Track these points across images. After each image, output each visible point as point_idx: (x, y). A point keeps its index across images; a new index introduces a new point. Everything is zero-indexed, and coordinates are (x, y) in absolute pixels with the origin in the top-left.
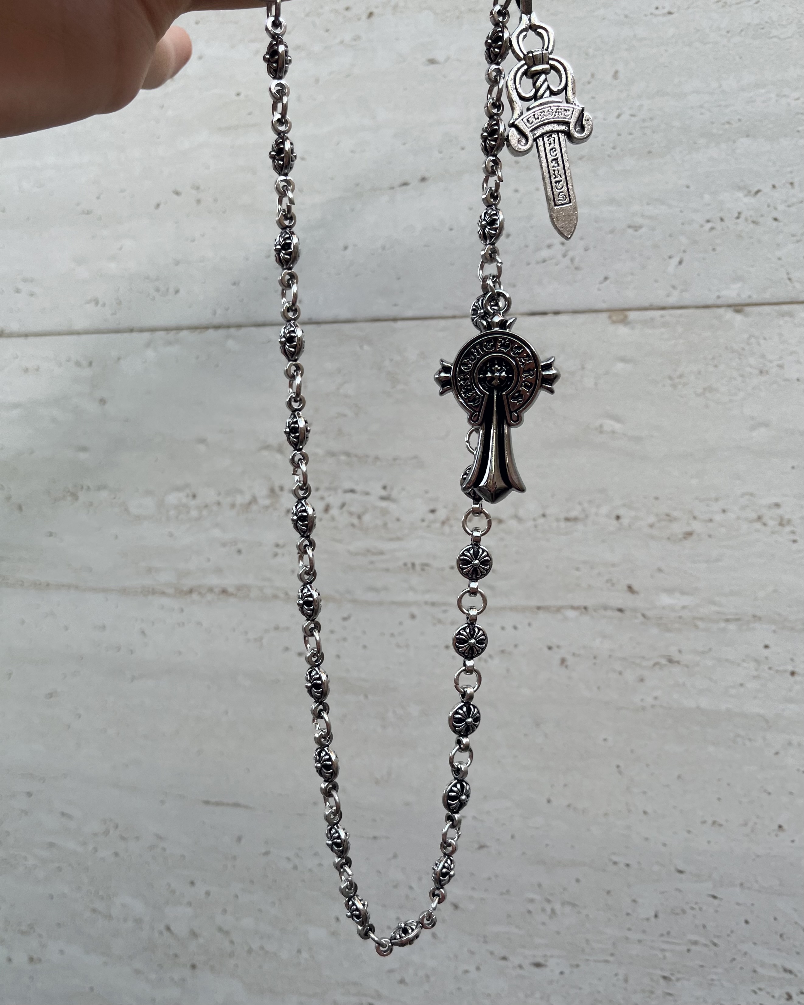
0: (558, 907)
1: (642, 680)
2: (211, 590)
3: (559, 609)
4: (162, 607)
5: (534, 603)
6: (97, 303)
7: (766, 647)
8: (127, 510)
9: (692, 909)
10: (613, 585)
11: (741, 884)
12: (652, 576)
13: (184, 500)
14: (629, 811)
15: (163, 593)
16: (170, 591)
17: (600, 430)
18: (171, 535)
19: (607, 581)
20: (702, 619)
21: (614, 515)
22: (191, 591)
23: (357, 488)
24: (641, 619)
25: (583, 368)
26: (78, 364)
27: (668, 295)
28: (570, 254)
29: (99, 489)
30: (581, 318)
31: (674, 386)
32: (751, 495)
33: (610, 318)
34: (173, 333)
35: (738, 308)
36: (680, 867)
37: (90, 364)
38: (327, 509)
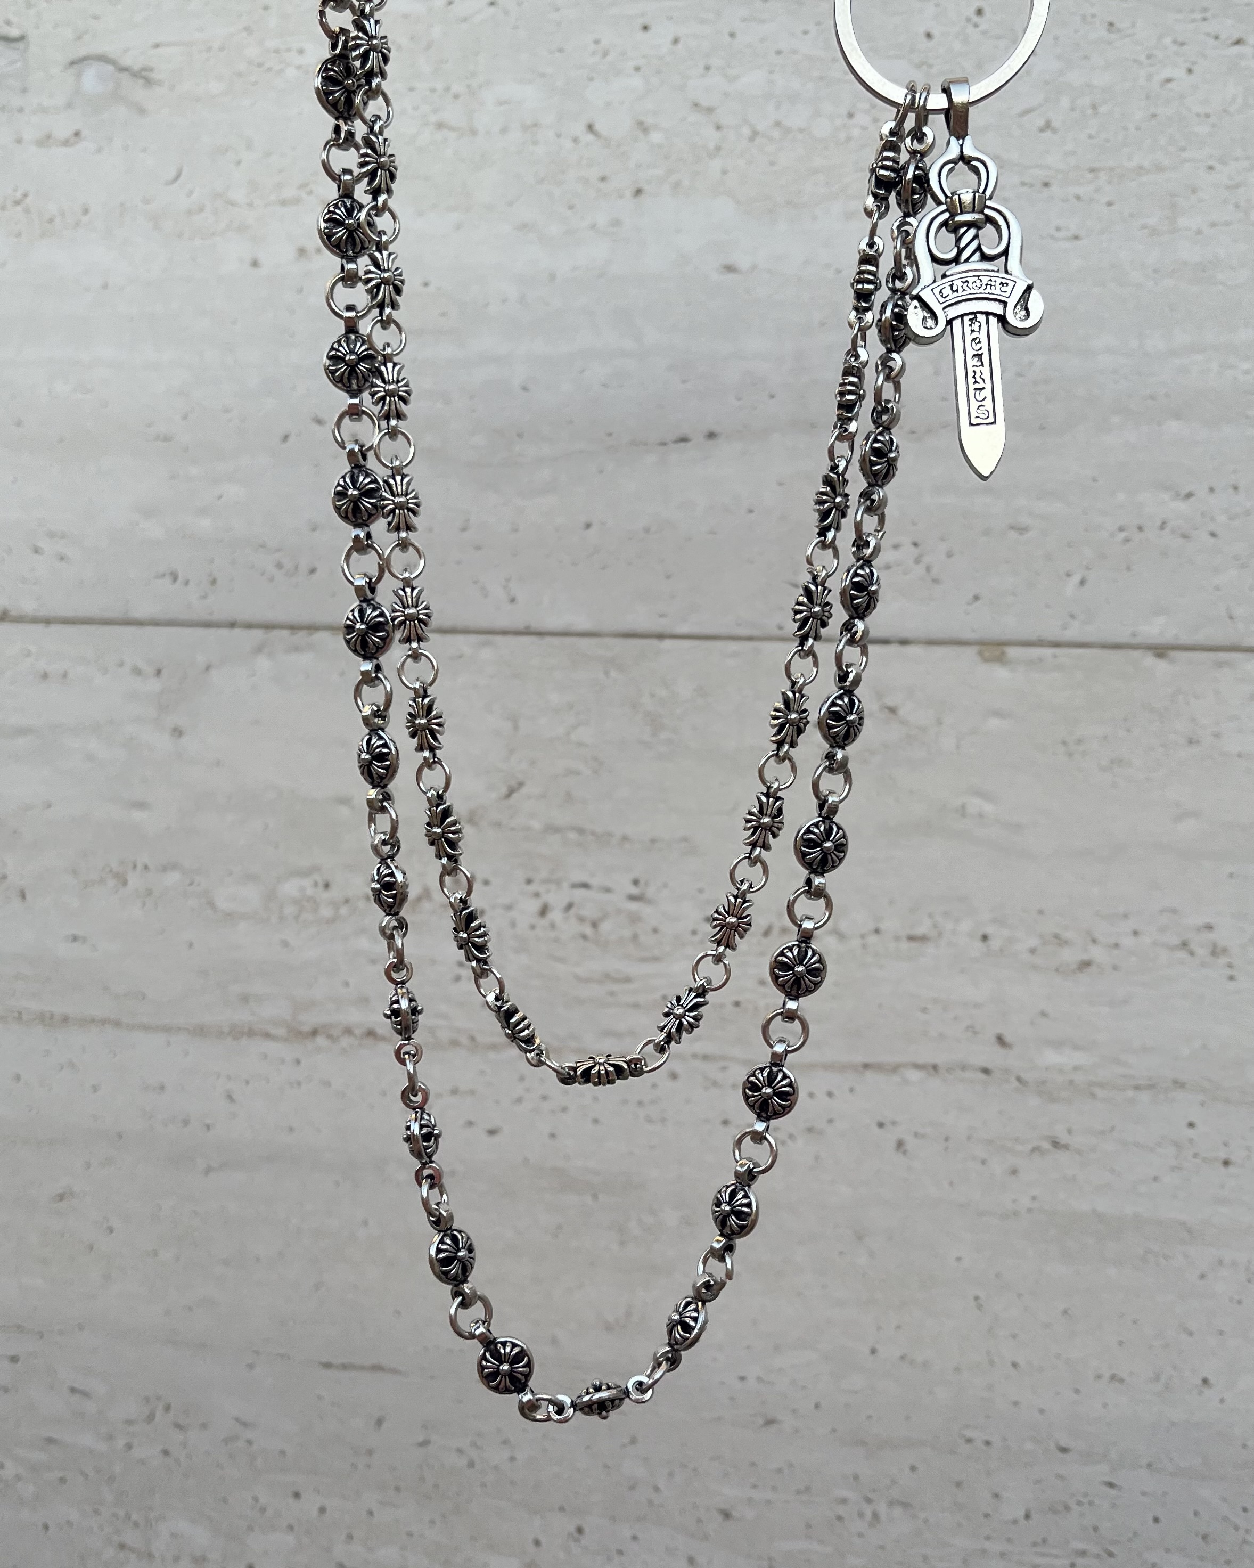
0: (882, 1508)
1: (1014, 1172)
2: (348, 1031)
3: (896, 1069)
4: (265, 1056)
5: (860, 1059)
6: (175, 578)
7: (1191, 1125)
8: (211, 904)
9: (1079, 1503)
10: (975, 1033)
11: (1149, 1465)
12: (1032, 1023)
13: (310, 891)
14: (992, 1363)
15: (267, 1036)
16: (281, 1032)
17: (962, 811)
18: (285, 944)
19: (968, 1029)
20: (1101, 1085)
21: (980, 933)
22: (314, 1033)
23: (593, 882)
24: (1016, 1084)
25: (939, 722)
26: (137, 672)
27: (1064, 627)
28: (927, 559)
29: (165, 869)
30: (940, 651)
31: (1070, 755)
32: (1174, 911)
33: (980, 653)
34: (302, 633)
35: (1161, 651)
36: (1063, 1444)
37: (159, 672)
38: (544, 911)
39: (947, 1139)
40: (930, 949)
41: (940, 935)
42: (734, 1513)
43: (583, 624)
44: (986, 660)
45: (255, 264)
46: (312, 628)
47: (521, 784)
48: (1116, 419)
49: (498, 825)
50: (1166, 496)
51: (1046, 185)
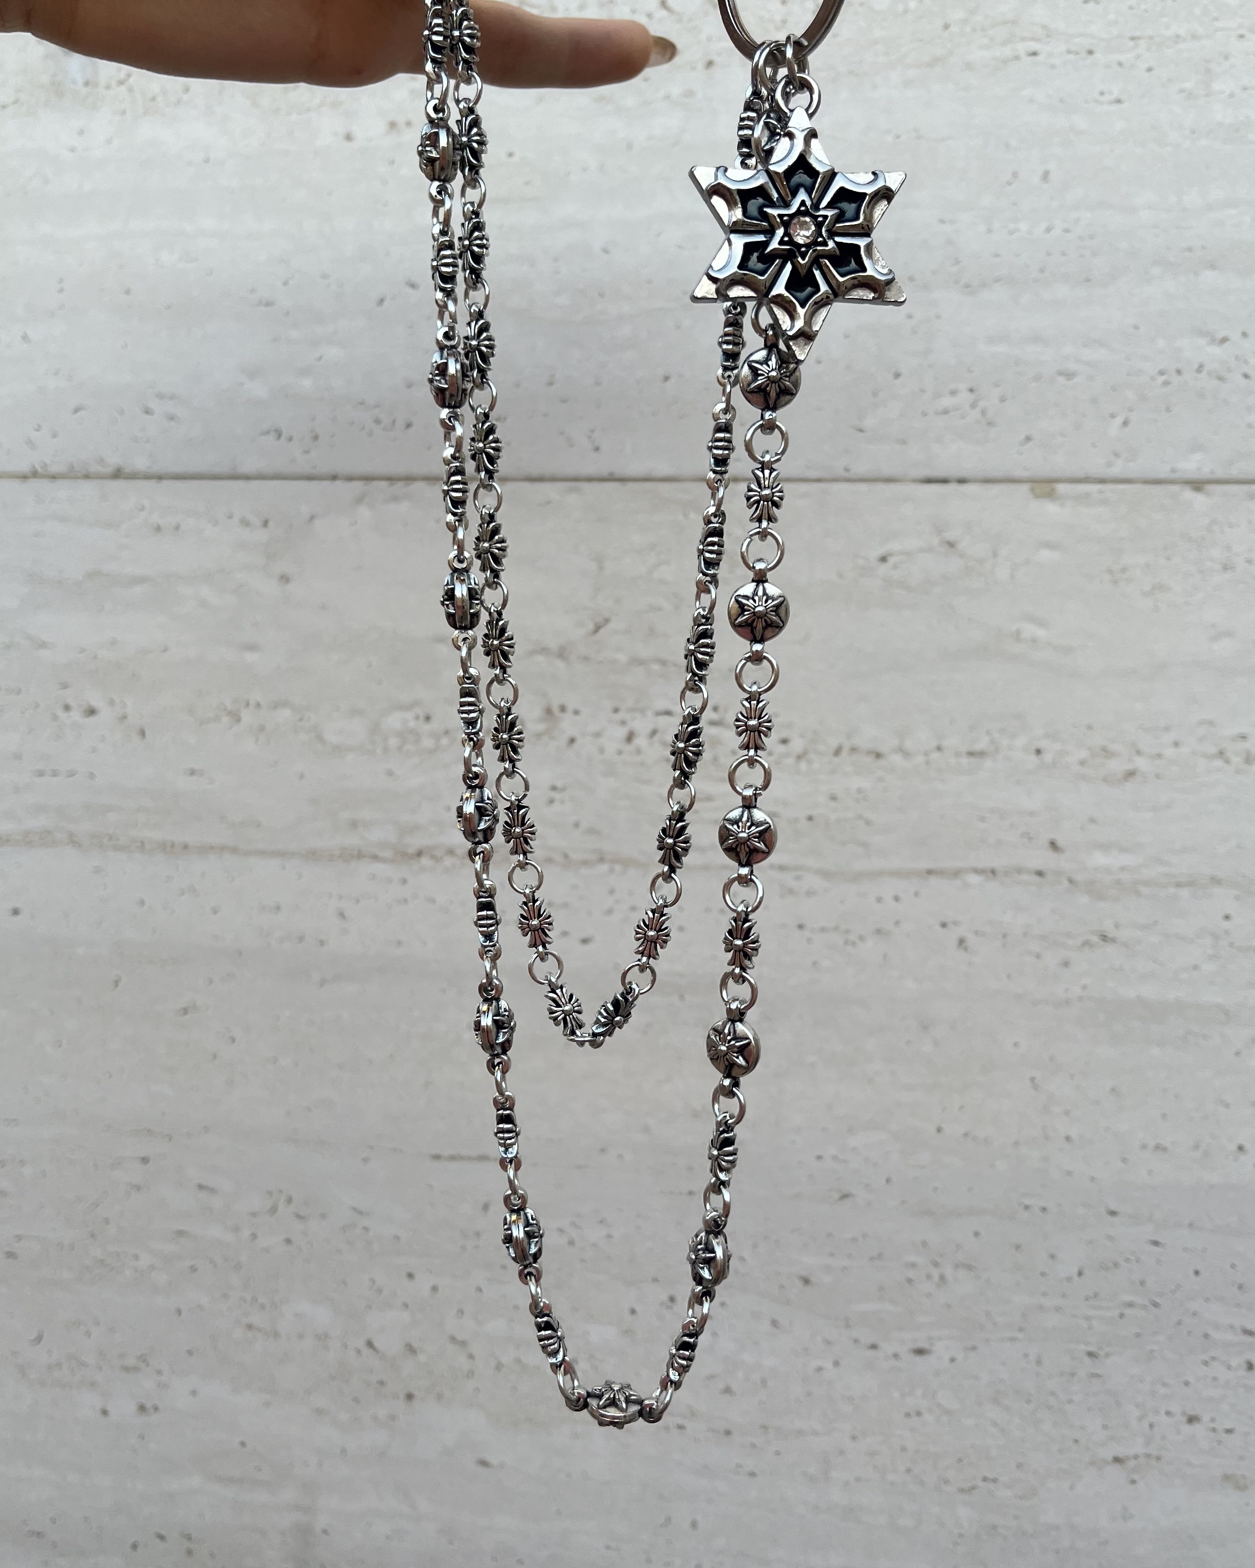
0: (948, 1271)
1: (1066, 964)
2: (450, 852)
3: (956, 873)
4: (373, 877)
5: (925, 865)
6: (279, 434)
7: (1227, 917)
8: (320, 738)
9: (1127, 1260)
10: (1030, 839)
11: (1191, 1225)
12: (1082, 829)
13: (412, 724)
14: (1047, 1137)
15: (375, 858)
16: (387, 854)
17: (1017, 636)
18: (390, 773)
19: (1022, 835)
20: (1147, 883)
21: (1033, 749)
22: (419, 854)
23: (676, 709)
24: (1066, 883)
25: (995, 555)
26: (245, 523)
27: (1109, 465)
28: (982, 404)
29: (276, 705)
30: (994, 489)
31: (1115, 582)
32: (1211, 723)
33: (1032, 490)
34: (400, 484)
35: (1197, 485)
36: (1113, 1207)
37: (266, 524)
38: (630, 738)
39: (1004, 936)
40: (988, 763)
41: (997, 750)
42: (813, 1279)
43: (663, 468)
44: (1037, 496)
45: (349, 137)
46: (409, 479)
47: (607, 621)
48: (1156, 271)
49: (586, 659)
50: (1202, 341)
51: (1090, 52)
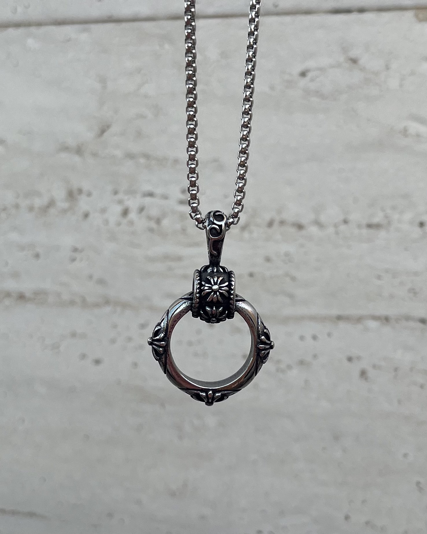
2: (8, 295)
3: (359, 319)
5: (335, 312)
10: (415, 294)
19: (409, 291)
21: (417, 222)
23: (156, 192)
25: (387, 68)
30: (386, 16)
33: (416, 16)
38: (125, 213)
39: (396, 370)
40: (382, 234)
41: (389, 223)
44: (420, 20)
47: (108, 127)
